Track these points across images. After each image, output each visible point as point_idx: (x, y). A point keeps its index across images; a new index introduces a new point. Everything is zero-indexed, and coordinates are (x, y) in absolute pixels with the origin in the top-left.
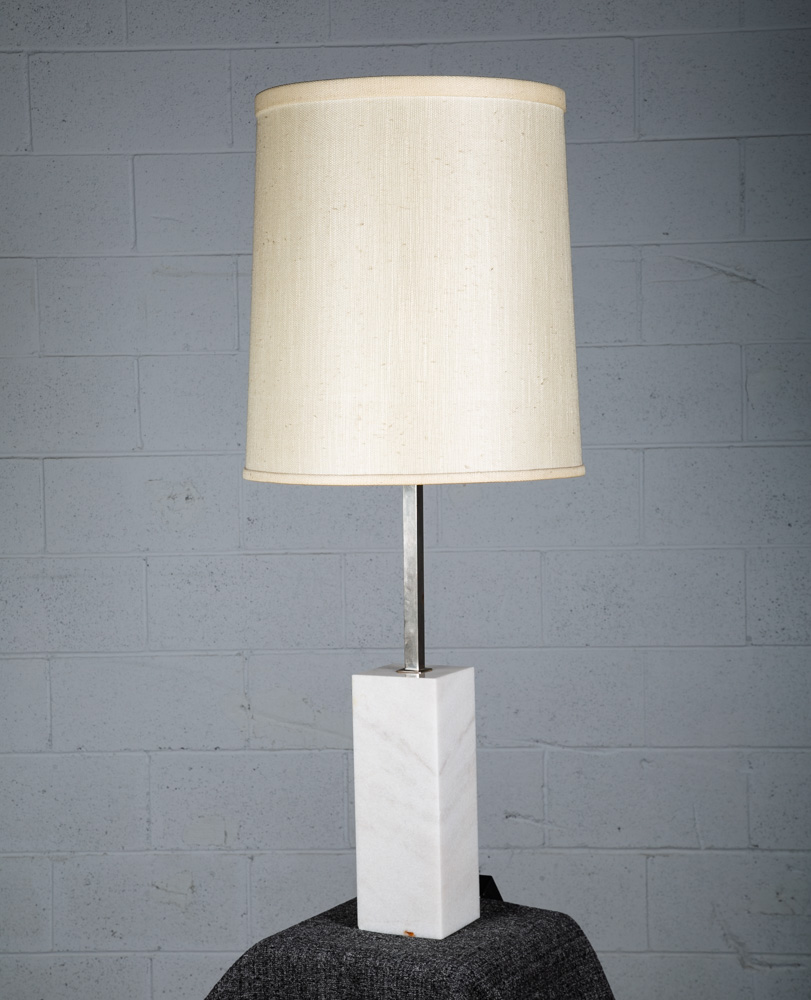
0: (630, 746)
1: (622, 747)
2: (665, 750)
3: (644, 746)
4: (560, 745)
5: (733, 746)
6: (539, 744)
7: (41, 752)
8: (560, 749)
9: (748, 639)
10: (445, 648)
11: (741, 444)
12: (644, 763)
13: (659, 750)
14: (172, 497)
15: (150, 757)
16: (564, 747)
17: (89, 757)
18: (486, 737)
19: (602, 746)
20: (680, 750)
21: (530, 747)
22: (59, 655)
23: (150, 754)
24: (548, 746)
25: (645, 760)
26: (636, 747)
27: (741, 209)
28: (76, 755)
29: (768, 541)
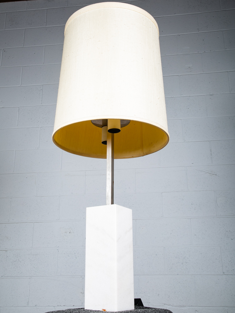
0: (192, 306)
1: (190, 306)
2: (202, 307)
3: (196, 306)
4: (171, 306)
5: (222, 307)
6: (165, 305)
7: (25, 307)
8: (171, 307)
9: (224, 273)
10: (138, 275)
11: (216, 217)
12: (196, 312)
13: (200, 308)
14: (66, 232)
15: (55, 308)
16: (172, 306)
17: (38, 308)
18: (150, 303)
19: (184, 306)
20: (206, 308)
21: (163, 306)
22: (33, 277)
23: (55, 307)
24: (168, 306)
25: (196, 311)
26: (193, 306)
27: (211, 157)
28: (35, 307)
29: (227, 244)
